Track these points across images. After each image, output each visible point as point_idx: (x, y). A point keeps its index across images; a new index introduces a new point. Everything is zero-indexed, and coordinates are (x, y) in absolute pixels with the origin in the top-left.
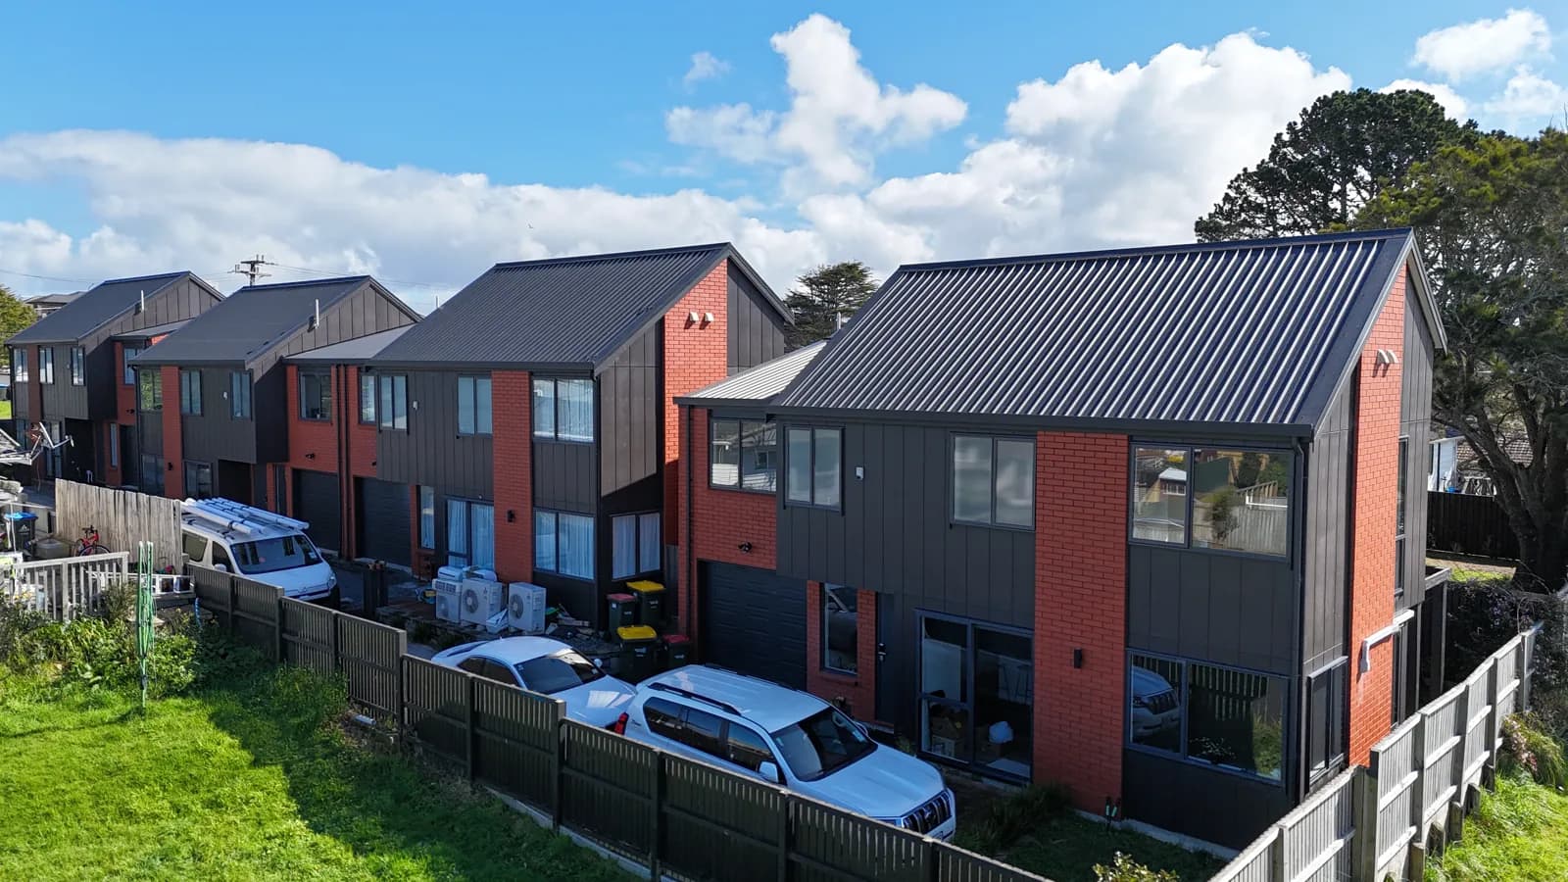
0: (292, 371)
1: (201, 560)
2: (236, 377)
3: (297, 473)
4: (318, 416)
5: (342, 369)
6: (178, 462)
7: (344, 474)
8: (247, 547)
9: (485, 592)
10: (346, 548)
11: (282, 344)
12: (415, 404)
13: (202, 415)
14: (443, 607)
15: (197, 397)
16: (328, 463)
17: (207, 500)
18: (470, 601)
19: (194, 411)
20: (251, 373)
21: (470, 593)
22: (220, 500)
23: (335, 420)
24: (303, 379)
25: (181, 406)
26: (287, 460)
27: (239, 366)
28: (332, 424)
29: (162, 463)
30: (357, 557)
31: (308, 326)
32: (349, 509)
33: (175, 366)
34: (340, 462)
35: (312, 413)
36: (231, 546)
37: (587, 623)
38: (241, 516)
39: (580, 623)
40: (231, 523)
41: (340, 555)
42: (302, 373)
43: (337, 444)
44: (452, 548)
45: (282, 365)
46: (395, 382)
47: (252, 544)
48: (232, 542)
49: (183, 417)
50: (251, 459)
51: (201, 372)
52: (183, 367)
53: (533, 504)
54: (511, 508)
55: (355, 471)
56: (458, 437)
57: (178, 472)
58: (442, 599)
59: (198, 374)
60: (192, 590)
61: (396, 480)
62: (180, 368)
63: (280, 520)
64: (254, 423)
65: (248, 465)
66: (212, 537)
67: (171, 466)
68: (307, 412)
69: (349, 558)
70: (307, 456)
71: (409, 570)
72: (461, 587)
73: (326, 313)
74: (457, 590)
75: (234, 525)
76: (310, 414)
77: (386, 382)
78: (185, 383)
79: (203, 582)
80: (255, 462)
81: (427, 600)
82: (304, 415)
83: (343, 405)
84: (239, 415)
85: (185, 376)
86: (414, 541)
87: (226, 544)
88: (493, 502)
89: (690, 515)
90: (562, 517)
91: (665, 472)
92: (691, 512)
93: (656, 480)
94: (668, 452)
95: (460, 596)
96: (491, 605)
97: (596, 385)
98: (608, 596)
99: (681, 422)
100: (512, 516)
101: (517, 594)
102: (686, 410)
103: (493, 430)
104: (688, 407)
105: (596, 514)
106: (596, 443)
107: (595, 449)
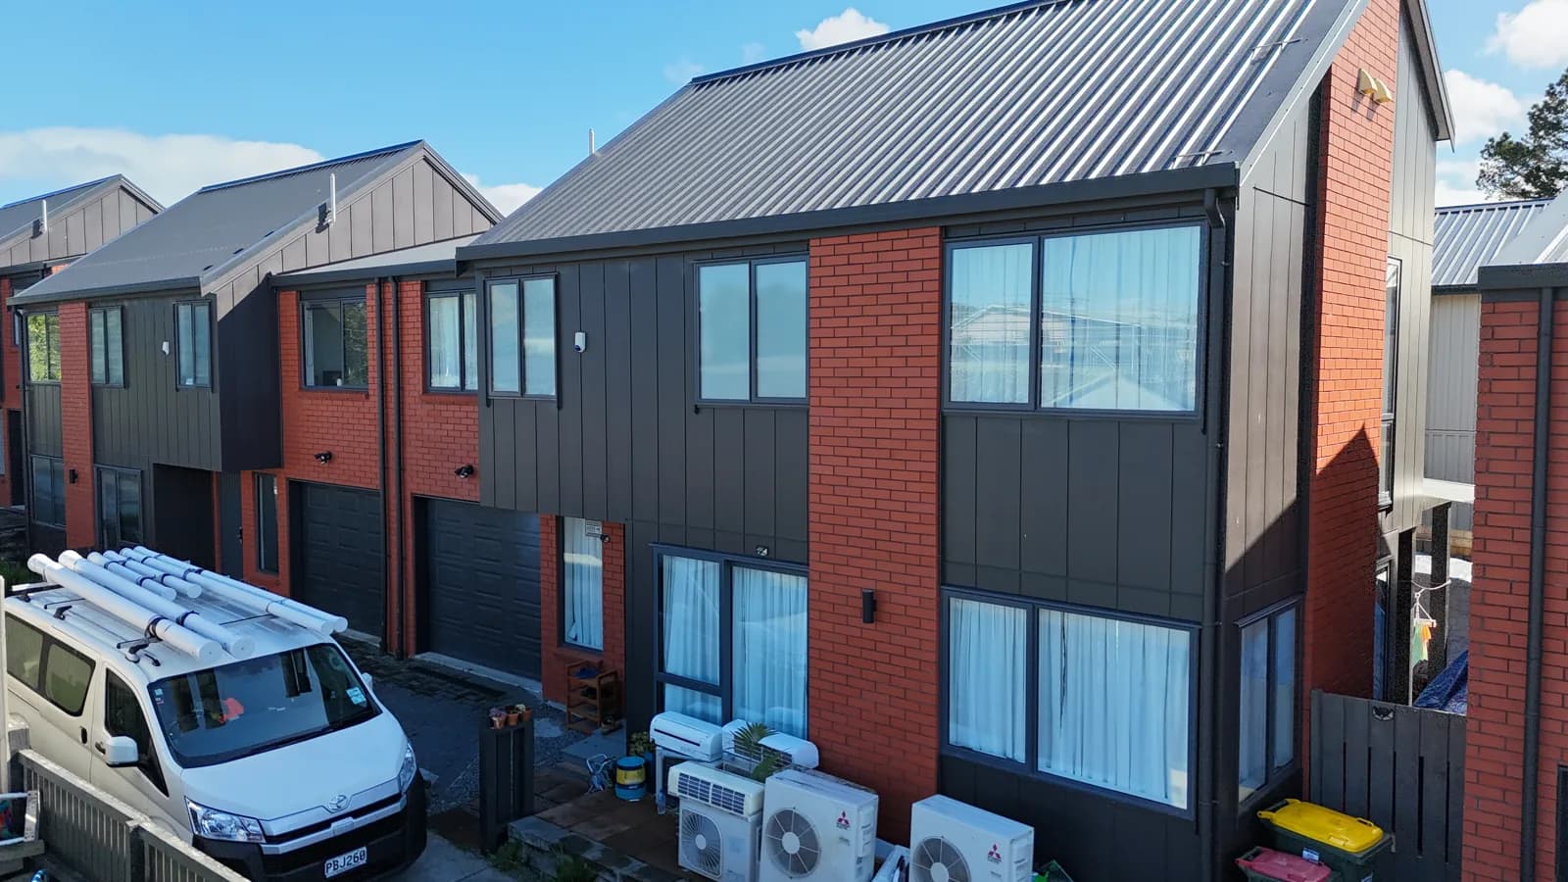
0: (288, 301)
1: (79, 713)
2: (184, 311)
3: (297, 488)
4: (339, 382)
5: (390, 288)
6: (86, 469)
7: (393, 490)
8: (193, 683)
9: (843, 823)
10: (396, 633)
11: (268, 251)
12: (580, 339)
13: (126, 384)
14: (701, 842)
15: (116, 355)
16: (359, 469)
17: (111, 554)
18: (791, 843)
19: (113, 381)
20: (211, 301)
21: (788, 820)
22: (141, 551)
23: (374, 387)
24: (308, 314)
25: (90, 373)
26: (280, 465)
27: (188, 290)
28: (368, 396)
29: (64, 468)
30: (417, 653)
31: (316, 221)
32: (402, 559)
33: (79, 300)
34: (385, 468)
35: (326, 379)
36: (151, 687)
38: (181, 597)
40: (155, 622)
41: (385, 647)
42: (307, 304)
43: (378, 434)
44: (674, 664)
45: (271, 288)
46: (527, 294)
47: (208, 676)
48: (156, 674)
49: (93, 389)
50: (213, 462)
51: (123, 309)
52: (92, 301)
53: (942, 580)
54: (869, 586)
55: (416, 486)
56: (697, 410)
57: (86, 486)
58: (696, 823)
59: (118, 312)
60: (30, 834)
61: (505, 504)
62: (89, 306)
63: (275, 609)
64: (217, 396)
65: (209, 473)
66: (109, 658)
67: (74, 476)
68: (316, 377)
69: (402, 655)
70: (318, 457)
71: (535, 688)
72: (762, 796)
73: (348, 200)
74: (749, 806)
75: (159, 629)
76: (321, 378)
77: (503, 296)
78: (98, 330)
79: (63, 810)
80: (220, 470)
81: (620, 793)
82: (311, 381)
83: (391, 358)
84: (189, 382)
85: (97, 319)
86: (548, 632)
87: (137, 680)
88: (808, 565)
89: (1542, 637)
90: (1051, 620)
91: (1314, 498)
92: (1542, 625)
93: (1294, 519)
94: (1321, 441)
95: (760, 822)
96: (859, 860)
97: (1219, 235)
98: (1242, 862)
99: (1496, 346)
100: (872, 607)
101: (939, 837)
102: (1532, 306)
103: (809, 387)
104: (1547, 295)
105: (1208, 623)
106: (1213, 412)
107: (1204, 431)
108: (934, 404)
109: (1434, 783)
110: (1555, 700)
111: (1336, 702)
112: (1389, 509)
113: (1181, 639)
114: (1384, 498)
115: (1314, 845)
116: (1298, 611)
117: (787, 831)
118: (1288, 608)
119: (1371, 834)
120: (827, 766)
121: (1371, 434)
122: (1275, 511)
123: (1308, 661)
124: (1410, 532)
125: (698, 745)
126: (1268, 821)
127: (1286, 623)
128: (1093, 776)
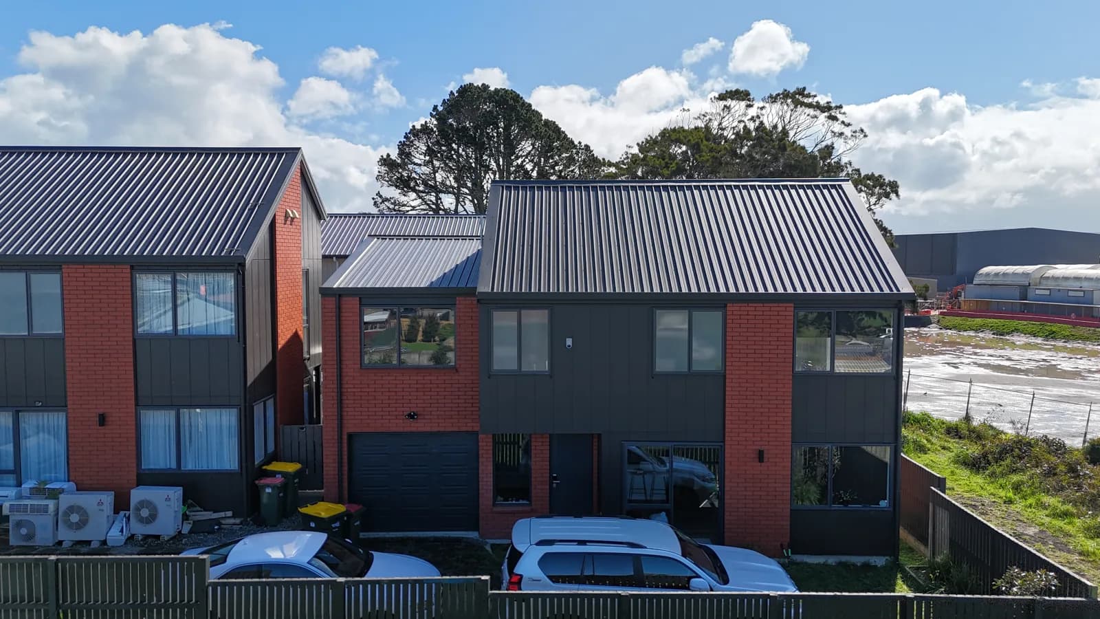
9: (99, 504)
14: (23, 531)
18: (75, 518)
21: (71, 509)
37: (229, 514)
39: (222, 514)
53: (137, 405)
54: (101, 411)
58: (20, 523)
72: (56, 504)
74: (51, 509)
88: (66, 406)
89: (341, 395)
90: (185, 412)
91: (278, 358)
92: (341, 392)
93: (272, 366)
94: (279, 339)
95: (57, 514)
96: (108, 517)
97: (240, 277)
98: (257, 482)
99: (325, 310)
100: (102, 420)
101: (143, 498)
102: (334, 299)
103: (64, 329)
104: (337, 296)
105: (243, 405)
106: (241, 335)
107: (239, 341)
108: (131, 335)
109: (318, 448)
110: (345, 413)
111: (287, 428)
112: (309, 359)
113: (234, 412)
114: (305, 356)
115: (280, 473)
116: (274, 399)
117: (72, 513)
118: (270, 398)
119: (298, 466)
120: (80, 488)
121: (300, 333)
122: (264, 364)
123: (278, 415)
124: (319, 366)
125: (7, 497)
126: (265, 469)
127: (270, 403)
128: (204, 466)
